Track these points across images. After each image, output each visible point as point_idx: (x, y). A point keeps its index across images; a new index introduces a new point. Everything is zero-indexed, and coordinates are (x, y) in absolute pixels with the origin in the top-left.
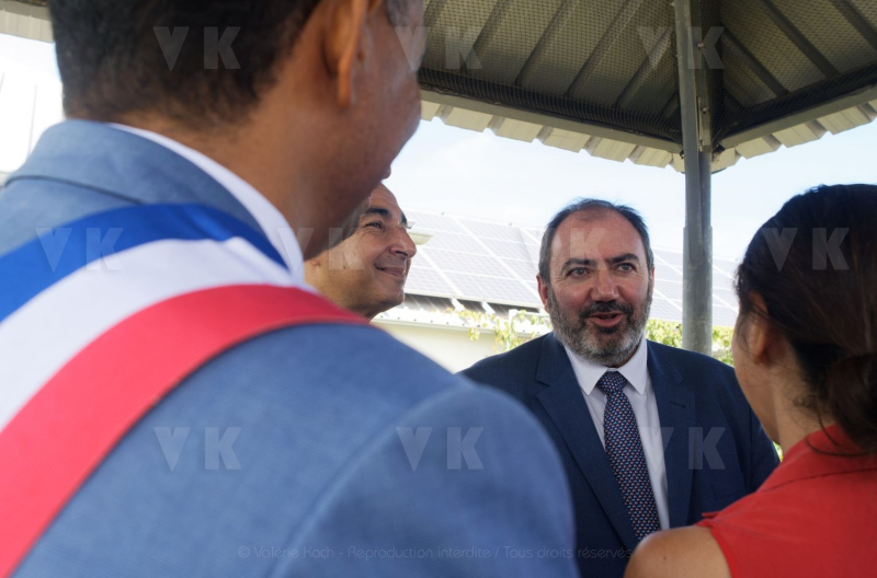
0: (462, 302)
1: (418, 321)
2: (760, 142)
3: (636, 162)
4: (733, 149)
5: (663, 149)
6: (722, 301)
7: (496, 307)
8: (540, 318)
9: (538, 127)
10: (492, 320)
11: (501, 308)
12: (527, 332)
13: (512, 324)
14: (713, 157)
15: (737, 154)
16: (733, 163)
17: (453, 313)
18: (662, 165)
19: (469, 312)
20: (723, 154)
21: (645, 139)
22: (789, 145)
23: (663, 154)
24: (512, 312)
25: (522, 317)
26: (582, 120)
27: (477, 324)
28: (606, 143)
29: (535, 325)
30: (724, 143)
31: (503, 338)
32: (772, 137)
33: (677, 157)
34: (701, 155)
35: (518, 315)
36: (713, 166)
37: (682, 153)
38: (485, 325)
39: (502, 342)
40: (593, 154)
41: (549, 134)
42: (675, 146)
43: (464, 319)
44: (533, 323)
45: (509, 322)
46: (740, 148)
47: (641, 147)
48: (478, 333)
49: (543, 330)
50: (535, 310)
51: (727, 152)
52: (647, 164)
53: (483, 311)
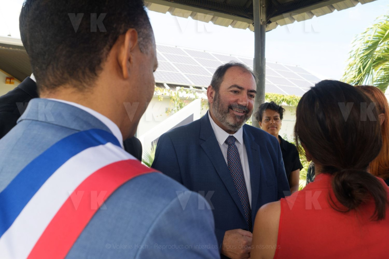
3: (233, 27)
4: (275, 22)
6: (270, 81)
7: (170, 85)
8: (190, 90)
9: (190, 12)
10: (169, 91)
11: (172, 86)
12: (184, 97)
13: (178, 93)
14: (267, 26)
15: (277, 24)
16: (275, 27)
18: (245, 28)
19: (158, 88)
20: (271, 24)
21: (237, 17)
22: (299, 21)
23: (245, 24)
24: (178, 88)
25: (182, 90)
26: (210, 9)
27: (162, 93)
28: (220, 19)
29: (188, 94)
30: (271, 19)
31: (174, 100)
33: (251, 25)
34: (261, 26)
35: (180, 89)
36: (266, 29)
37: (253, 24)
38: (165, 94)
39: (173, 102)
40: (215, 24)
41: (195, 15)
42: (250, 21)
43: (156, 91)
44: (187, 93)
45: (176, 92)
46: (278, 22)
47: (235, 21)
48: (162, 98)
49: (192, 96)
50: (188, 87)
51: (272, 23)
52: (238, 28)
53: (164, 87)
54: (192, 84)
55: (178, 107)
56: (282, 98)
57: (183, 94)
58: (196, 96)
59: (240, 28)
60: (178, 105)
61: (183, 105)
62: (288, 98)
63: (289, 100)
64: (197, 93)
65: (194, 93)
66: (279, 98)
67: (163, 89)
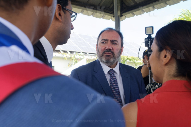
0: (62, 51)
1: (56, 56)
2: (131, 14)
3: (103, 19)
4: (125, 16)
5: (109, 15)
8: (81, 54)
9: (81, 10)
10: (70, 55)
11: (71, 52)
13: (75, 56)
14: (121, 18)
15: (126, 17)
16: (125, 19)
17: (61, 54)
18: (109, 19)
19: (64, 53)
22: (137, 15)
23: (109, 17)
24: (74, 53)
25: (77, 54)
27: (66, 56)
29: (80, 56)
30: (123, 14)
31: (72, 59)
32: (133, 13)
33: (112, 17)
34: (118, 17)
35: (76, 54)
36: (121, 20)
37: (114, 16)
38: (68, 56)
39: (72, 60)
40: (94, 17)
41: (83, 12)
43: (63, 55)
44: (79, 55)
45: (74, 55)
46: (126, 16)
47: (104, 15)
48: (66, 58)
49: (82, 57)
50: (79, 52)
51: (123, 16)
52: (106, 19)
53: (68, 53)
54: (82, 51)
55: (74, 63)
56: (127, 58)
57: (77, 56)
58: (84, 57)
59: (107, 19)
60: (75, 62)
61: (77, 62)
62: (130, 58)
63: (131, 59)
64: (84, 56)
65: (83, 56)
66: (125, 58)
67: (67, 53)
